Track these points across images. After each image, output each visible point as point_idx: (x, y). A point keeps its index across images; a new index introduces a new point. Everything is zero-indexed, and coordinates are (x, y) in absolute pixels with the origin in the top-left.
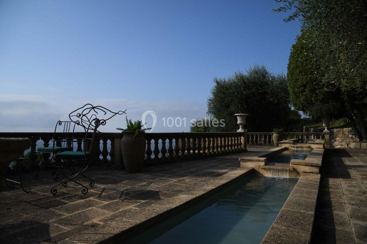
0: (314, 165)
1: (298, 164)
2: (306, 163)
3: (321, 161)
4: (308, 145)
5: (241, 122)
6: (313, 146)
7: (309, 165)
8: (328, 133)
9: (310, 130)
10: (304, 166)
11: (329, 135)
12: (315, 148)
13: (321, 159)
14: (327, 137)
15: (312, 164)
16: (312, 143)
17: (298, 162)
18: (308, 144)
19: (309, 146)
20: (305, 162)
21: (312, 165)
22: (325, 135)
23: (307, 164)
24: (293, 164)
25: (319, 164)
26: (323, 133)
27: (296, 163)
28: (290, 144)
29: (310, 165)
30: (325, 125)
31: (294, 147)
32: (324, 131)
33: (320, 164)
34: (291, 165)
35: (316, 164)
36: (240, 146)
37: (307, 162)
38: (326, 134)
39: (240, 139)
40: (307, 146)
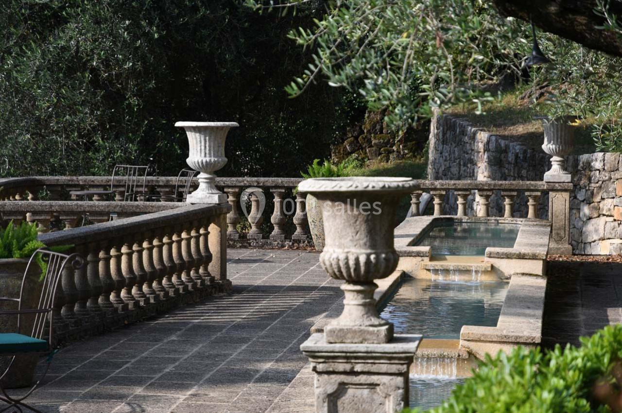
0: (522, 340)
1: (482, 338)
2: (502, 337)
3: (540, 330)
4: (485, 262)
5: (208, 159)
6: (507, 267)
7: (510, 340)
8: (566, 186)
9: (473, 137)
10: (496, 344)
11: (566, 195)
12: (512, 273)
13: (540, 324)
14: (559, 203)
15: (517, 337)
16: (503, 254)
17: (481, 333)
18: (486, 259)
19: (492, 267)
20: (499, 334)
21: (518, 340)
22: (551, 194)
23: (505, 340)
24: (469, 340)
25: (534, 338)
26: (542, 185)
27: (476, 338)
28: (419, 259)
29: (513, 340)
30: (552, 146)
31: (436, 271)
32: (548, 176)
33: (538, 338)
34: (461, 342)
35: (529, 338)
36: (206, 269)
37: (505, 333)
38: (553, 190)
39: (206, 235)
40: (484, 265)
